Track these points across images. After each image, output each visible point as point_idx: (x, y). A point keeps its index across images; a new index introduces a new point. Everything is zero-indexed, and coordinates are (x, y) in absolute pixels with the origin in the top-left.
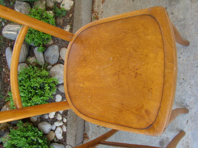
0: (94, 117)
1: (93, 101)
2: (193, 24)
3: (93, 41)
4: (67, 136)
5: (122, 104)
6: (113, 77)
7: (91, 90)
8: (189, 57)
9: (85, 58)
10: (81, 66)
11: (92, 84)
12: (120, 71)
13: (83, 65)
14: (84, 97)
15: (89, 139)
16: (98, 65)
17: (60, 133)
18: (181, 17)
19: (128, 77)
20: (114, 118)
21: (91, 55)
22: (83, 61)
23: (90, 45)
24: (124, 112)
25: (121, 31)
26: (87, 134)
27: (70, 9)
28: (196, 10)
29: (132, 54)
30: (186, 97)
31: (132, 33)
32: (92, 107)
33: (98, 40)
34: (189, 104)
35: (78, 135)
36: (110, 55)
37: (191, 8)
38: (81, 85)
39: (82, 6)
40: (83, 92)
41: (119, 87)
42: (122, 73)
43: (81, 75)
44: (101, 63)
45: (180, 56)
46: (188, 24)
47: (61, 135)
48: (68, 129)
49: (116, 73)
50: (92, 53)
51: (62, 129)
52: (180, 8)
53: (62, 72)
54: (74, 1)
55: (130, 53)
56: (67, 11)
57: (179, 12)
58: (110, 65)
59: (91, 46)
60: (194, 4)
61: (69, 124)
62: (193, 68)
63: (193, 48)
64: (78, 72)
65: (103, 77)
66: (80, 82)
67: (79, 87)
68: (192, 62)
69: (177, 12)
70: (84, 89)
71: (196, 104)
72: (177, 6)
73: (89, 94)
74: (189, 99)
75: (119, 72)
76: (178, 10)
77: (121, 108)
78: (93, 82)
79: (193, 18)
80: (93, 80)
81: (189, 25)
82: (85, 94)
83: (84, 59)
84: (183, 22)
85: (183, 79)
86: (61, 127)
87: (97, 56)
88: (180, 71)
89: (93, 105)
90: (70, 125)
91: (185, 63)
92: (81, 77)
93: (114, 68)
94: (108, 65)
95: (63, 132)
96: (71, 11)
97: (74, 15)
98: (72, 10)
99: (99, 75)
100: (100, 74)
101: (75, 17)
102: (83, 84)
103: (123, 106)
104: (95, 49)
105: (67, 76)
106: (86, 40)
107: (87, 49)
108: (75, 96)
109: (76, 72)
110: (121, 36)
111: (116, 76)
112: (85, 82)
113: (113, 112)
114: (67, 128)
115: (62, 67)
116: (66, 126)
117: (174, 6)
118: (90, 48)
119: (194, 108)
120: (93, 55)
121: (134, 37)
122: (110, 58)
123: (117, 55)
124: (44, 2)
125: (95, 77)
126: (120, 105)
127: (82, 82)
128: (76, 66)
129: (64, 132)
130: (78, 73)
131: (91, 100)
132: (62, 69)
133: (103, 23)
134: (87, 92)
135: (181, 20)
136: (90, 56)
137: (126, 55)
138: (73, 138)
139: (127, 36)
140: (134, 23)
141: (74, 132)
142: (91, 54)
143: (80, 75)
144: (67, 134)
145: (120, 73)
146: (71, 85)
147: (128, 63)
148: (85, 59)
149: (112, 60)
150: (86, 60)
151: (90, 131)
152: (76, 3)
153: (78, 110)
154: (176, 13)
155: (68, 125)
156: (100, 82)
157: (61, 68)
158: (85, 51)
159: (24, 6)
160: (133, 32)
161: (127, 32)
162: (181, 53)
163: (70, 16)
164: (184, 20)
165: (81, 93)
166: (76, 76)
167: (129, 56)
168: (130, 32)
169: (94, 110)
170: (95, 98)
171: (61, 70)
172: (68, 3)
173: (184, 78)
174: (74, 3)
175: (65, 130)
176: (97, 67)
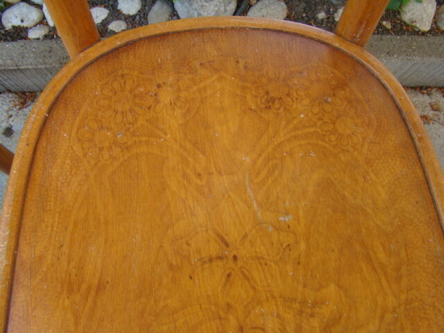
0: (39, 164)
1: (106, 154)
3: (348, 132)
4: (15, 43)
5: (100, 288)
6: (210, 231)
7: (147, 142)
9: (276, 102)
10: (244, 88)
11: (175, 140)
12: (240, 263)
13: (249, 97)
14: (116, 112)
15: (19, 109)
16: (254, 162)
17: (22, 21)
19: (216, 305)
20: (41, 258)
21: (291, 126)
22: (267, 93)
23: (334, 123)
24: (67, 302)
25: (403, 253)
26: (33, 101)
27: (405, 23)
29: (312, 315)
31: (400, 305)
32: (80, 154)
33: (356, 154)
35: (24, 77)
36: (301, 213)
38: (166, 96)
39: (417, 59)
40: (136, 109)
41: (171, 266)
42: (229, 275)
43: (209, 92)
44: (265, 172)
47: (17, 22)
48: (35, 44)
49: (227, 245)
50: (299, 132)
51: (35, 26)
53: (212, 7)
54: (430, 32)
55: (315, 304)
56: (399, 13)
58: (259, 215)
59: (331, 126)
61: (51, 44)
64: (221, 79)
65: (206, 190)
66: (179, 90)
67: (159, 86)
70: (149, 108)
73: (133, 134)
75: (235, 258)
77: (84, 286)
78: (181, 145)
80: (189, 146)
82: (130, 118)
83: (273, 100)
86: (43, 21)
87: (291, 154)
89: (85, 155)
90: (48, 49)
92: (199, 90)
93: (246, 236)
94: (260, 205)
95: (26, 30)
96: (399, 26)
97: (388, 36)
98: (405, 28)
99: (213, 170)
100: (220, 173)
101: (384, 37)
102: (173, 105)
103: (93, 293)
104: (320, 142)
105: (200, 31)
106: (350, 102)
107: (316, 110)
108: (120, 72)
109: (217, 70)
110: (382, 255)
111: (214, 249)
112: (178, 112)
113: (65, 249)
114: (39, 39)
115: (228, 8)
116: (46, 37)
118: (319, 123)
120: (295, 137)
121: (382, 317)
122: (287, 213)
123: (303, 246)
125: (203, 153)
126: (96, 281)
127: (178, 98)
128: (241, 65)
129: (27, 33)
130: (215, 77)
131: (107, 144)
132: (222, 9)
133: (424, 172)
134: (141, 122)
136: (288, 122)
137: (305, 286)
138: (9, 62)
139: (384, 281)
140: (439, 310)
141: (29, 62)
142: (296, 129)
143: (205, 88)
144: (21, 42)
145: (231, 263)
146: (165, 53)
147: (273, 297)
148: (273, 102)
149: (279, 221)
150: (268, 108)
152: (423, 38)
153: (63, 91)
155: (49, 43)
156: (185, 176)
157: (225, 6)
158: (306, 101)
160: (402, 308)
161: (398, 279)
163: (384, 23)
165: (135, 96)
166: (202, 71)
167: (304, 302)
168: (403, 297)
169: (68, 161)
170: (116, 164)
171: (217, 5)
172: (425, 16)
174: (424, 34)
175: (33, 34)
176: (248, 160)
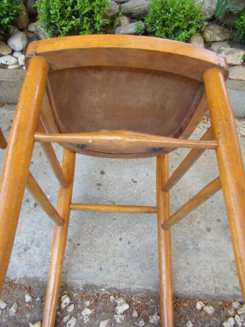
2: (188, 264)
8: (122, 255)
17: (7, 62)
18: (202, 245)
28: (215, 270)
30: (44, 249)
34: (30, 253)
37: (220, 262)
45: (123, 240)
46: (188, 257)
47: (4, 62)
51: (13, 64)
52: (220, 242)
57: (211, 240)
60: (229, 267)
62: (98, 262)
63: (140, 264)
68: (111, 260)
69: (212, 238)
71: (26, 264)
72: (223, 238)
74: (37, 253)
76: (216, 240)
79: (199, 265)
81: (186, 258)
84: (191, 247)
85: (79, 245)
86: (17, 63)
88: (94, 239)
91: (110, 249)
114: (13, 69)
116: (17, 68)
117: (223, 234)
119: (21, 261)
124: (218, 39)
129: (8, 67)
135: (197, 245)
144: (4, 70)
151: (6, 111)
154: (209, 236)
159: (210, 7)
162: (129, 243)
164: (196, 249)
173: (81, 246)
